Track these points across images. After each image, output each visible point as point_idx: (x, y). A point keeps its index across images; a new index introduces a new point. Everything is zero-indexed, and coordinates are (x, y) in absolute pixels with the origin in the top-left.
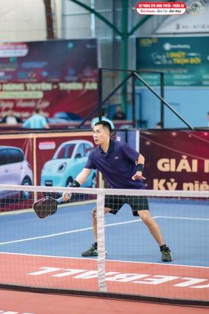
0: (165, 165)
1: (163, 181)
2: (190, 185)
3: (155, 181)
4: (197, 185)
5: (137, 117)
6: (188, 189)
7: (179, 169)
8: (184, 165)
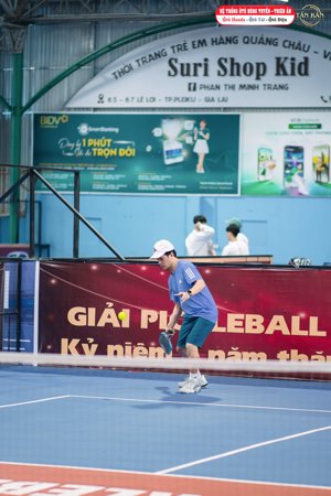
0: (79, 316)
1: (75, 342)
2: (119, 348)
3: (64, 341)
4: (128, 349)
5: (36, 241)
6: (115, 353)
7: (101, 324)
8: (109, 317)
